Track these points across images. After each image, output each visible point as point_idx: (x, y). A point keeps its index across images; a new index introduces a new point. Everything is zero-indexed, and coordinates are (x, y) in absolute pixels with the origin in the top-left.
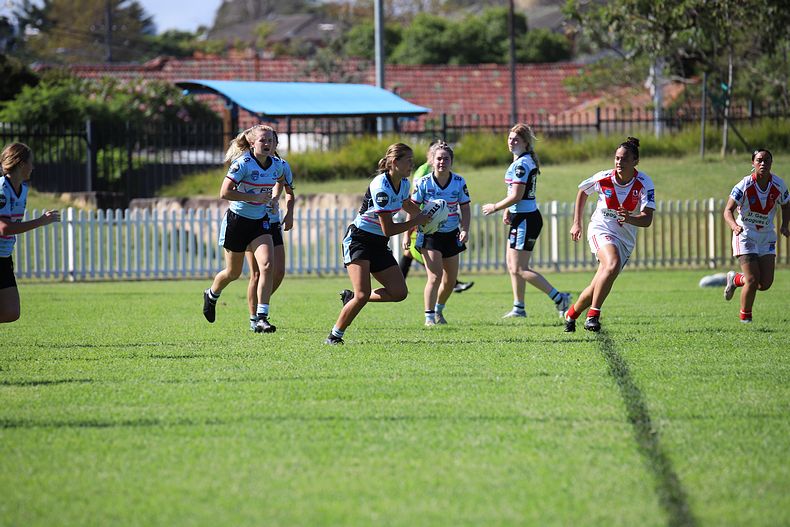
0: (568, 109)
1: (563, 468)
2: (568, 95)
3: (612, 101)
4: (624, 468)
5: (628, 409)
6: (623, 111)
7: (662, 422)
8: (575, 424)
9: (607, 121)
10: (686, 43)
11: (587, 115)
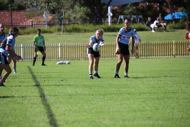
0: (25, 22)
1: (24, 108)
2: (25, 18)
3: (35, 20)
4: (39, 108)
5: (40, 94)
6: (38, 22)
7: (48, 97)
8: (27, 98)
9: (34, 24)
10: (53, 6)
11: (29, 23)
